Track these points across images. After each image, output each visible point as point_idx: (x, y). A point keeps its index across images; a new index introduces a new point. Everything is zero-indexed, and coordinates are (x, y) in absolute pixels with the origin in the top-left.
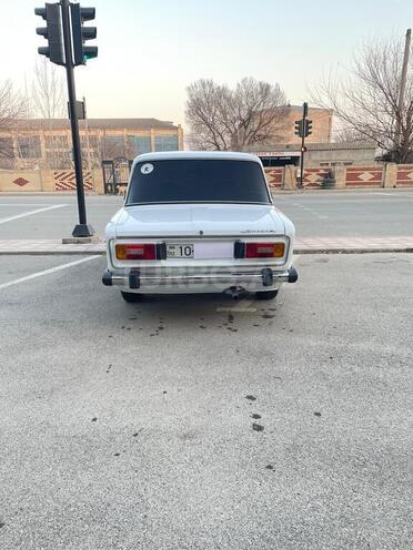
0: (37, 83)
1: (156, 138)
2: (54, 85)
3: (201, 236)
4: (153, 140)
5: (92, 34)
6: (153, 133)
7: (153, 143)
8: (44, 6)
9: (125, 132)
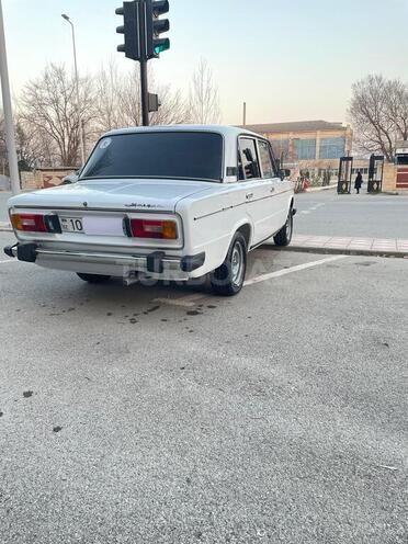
0: (193, 91)
1: (322, 139)
2: (208, 91)
3: (86, 209)
4: (318, 141)
5: (165, 26)
6: (319, 135)
7: (318, 145)
8: (122, 6)
9: (291, 136)
